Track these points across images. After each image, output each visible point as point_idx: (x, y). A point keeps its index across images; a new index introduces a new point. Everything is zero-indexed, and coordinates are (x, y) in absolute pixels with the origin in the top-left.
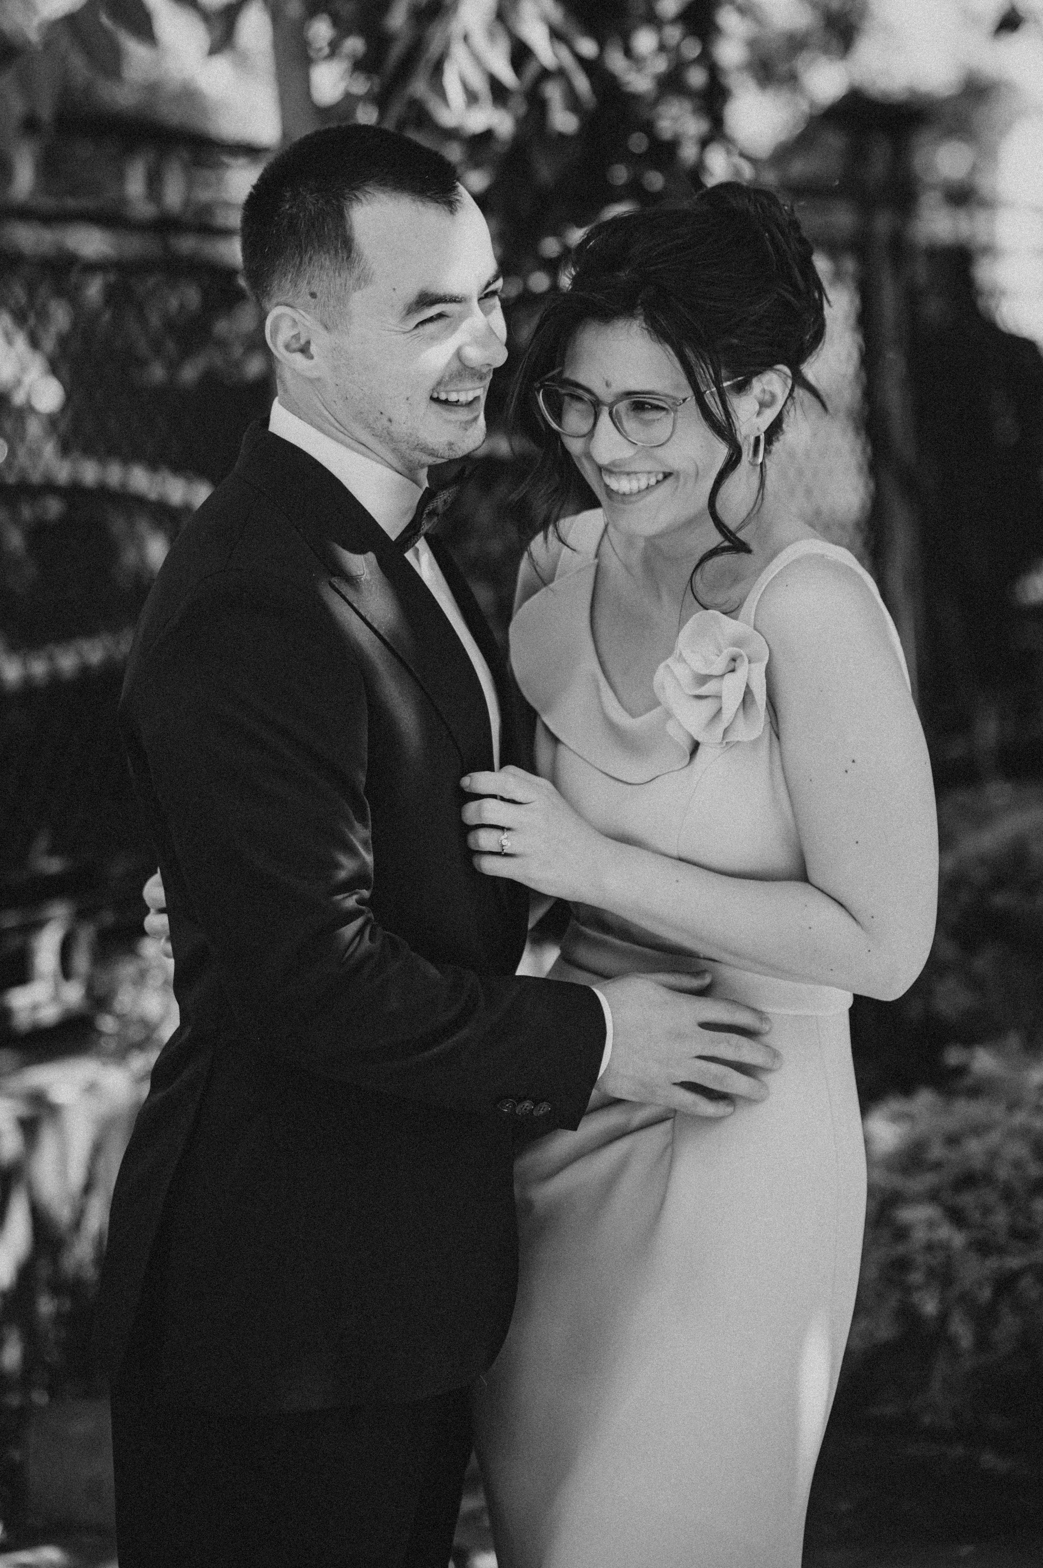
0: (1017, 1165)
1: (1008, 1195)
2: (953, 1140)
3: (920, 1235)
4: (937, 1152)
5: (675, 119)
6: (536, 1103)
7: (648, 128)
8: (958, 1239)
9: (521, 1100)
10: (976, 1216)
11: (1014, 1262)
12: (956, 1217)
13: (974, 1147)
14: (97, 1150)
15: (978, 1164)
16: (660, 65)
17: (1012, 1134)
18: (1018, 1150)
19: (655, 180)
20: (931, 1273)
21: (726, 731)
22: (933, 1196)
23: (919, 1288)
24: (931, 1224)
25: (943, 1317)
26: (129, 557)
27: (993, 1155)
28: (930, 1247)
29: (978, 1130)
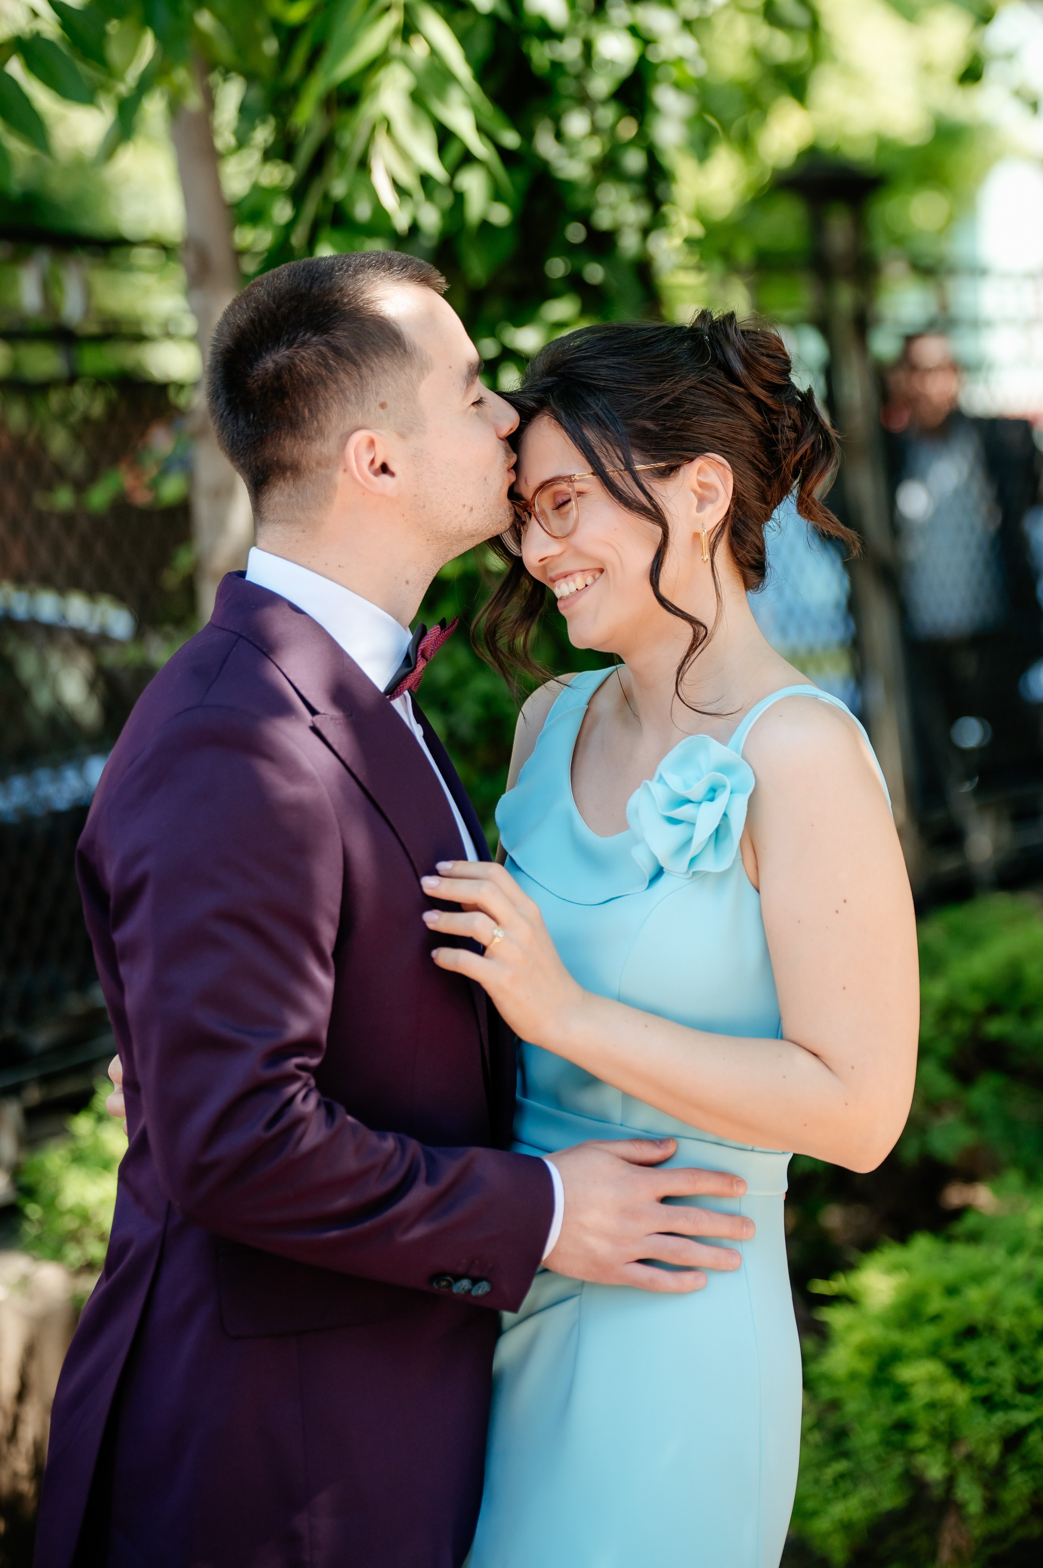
0: (1021, 1312)
1: (1013, 1347)
2: (952, 1291)
3: (921, 1394)
4: (936, 1304)
5: (613, 207)
6: (475, 1281)
7: (585, 217)
8: (961, 1395)
9: (458, 1278)
10: (978, 1371)
11: (1022, 1418)
12: (959, 1371)
13: (974, 1295)
14: (30, 1351)
15: (979, 1314)
16: (594, 149)
17: (1014, 1280)
18: (1022, 1296)
19: (595, 273)
20: (935, 1434)
21: (693, 861)
22: (934, 1351)
23: (921, 1450)
24: (933, 1381)
25: (950, 1481)
26: (42, 699)
27: (995, 1303)
28: (932, 1406)
29: (978, 1278)
